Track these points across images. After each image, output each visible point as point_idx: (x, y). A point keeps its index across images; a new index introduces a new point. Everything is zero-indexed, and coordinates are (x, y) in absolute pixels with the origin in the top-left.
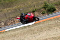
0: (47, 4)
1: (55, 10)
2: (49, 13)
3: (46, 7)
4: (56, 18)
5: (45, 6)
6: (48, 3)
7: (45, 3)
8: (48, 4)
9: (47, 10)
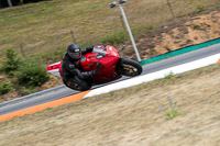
0: (16, 59)
1: (47, 79)
2: (25, 90)
3: (14, 69)
4: (49, 109)
5: (9, 63)
6: (20, 55)
7: (10, 55)
8: (18, 57)
9: (15, 79)
